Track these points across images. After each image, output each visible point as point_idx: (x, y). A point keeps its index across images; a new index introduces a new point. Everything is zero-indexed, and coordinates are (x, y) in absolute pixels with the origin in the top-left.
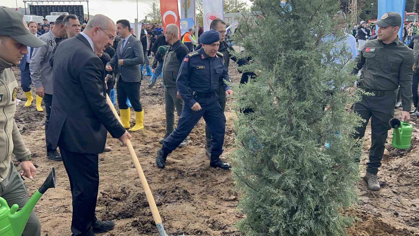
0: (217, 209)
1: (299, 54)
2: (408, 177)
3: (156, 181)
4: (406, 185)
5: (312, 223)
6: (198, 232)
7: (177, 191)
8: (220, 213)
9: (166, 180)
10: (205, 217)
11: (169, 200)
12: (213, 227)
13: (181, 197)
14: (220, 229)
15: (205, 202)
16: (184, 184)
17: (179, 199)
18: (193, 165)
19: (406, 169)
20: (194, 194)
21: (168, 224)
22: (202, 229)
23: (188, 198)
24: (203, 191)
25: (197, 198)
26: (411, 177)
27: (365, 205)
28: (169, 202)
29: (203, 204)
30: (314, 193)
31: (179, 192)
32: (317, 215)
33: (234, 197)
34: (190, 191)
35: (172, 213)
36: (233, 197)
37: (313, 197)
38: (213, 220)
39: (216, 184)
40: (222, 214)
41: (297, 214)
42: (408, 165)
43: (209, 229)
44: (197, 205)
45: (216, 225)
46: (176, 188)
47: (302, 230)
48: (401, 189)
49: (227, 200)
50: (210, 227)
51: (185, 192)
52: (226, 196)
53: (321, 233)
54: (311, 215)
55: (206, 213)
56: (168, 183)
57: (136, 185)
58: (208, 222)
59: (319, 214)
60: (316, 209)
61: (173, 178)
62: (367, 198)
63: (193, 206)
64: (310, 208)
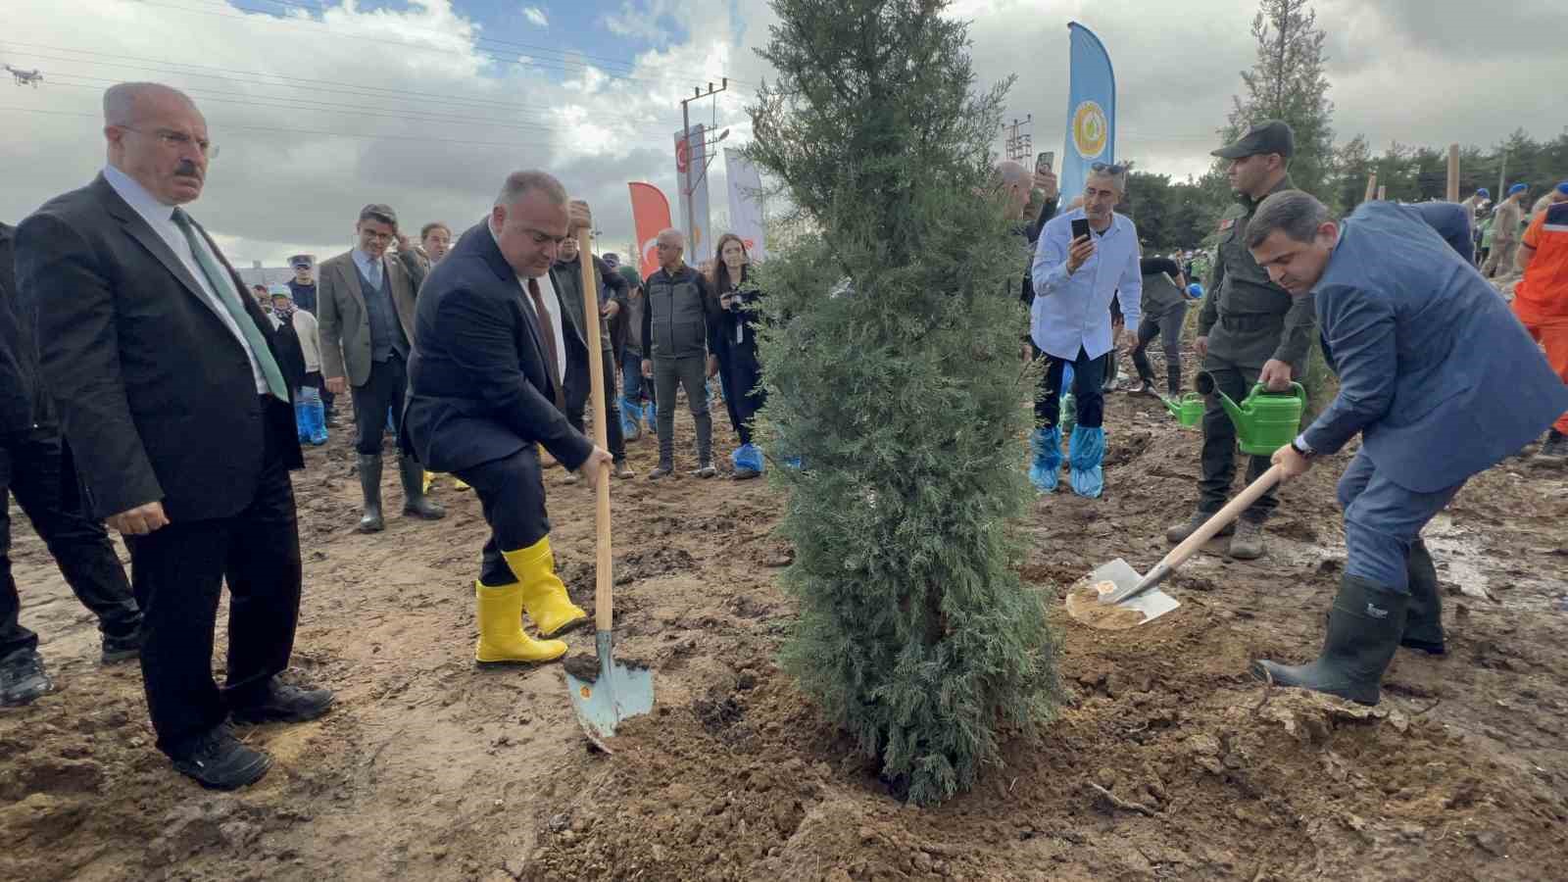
0: (750, 580)
1: (889, 162)
2: (1141, 497)
3: (623, 541)
4: (1138, 513)
5: (937, 542)
6: (707, 622)
7: (666, 553)
8: (756, 587)
9: (643, 538)
10: (724, 595)
11: (647, 571)
12: (741, 612)
13: (674, 563)
14: (756, 615)
15: (726, 571)
16: (683, 541)
17: (669, 568)
18: (703, 511)
19: (1135, 484)
20: (701, 559)
21: (644, 615)
22: (716, 617)
23: (690, 566)
24: (723, 553)
25: (708, 565)
26: (1147, 498)
27: (1058, 553)
28: (648, 576)
29: (722, 574)
30: (939, 474)
31: (670, 556)
32: (947, 524)
33: (788, 558)
34: (695, 555)
35: (653, 594)
36: (785, 559)
37: (936, 484)
38: (740, 598)
39: (751, 539)
40: (761, 589)
41: (903, 524)
42: (1139, 475)
43: (732, 616)
44: (707, 577)
45: (748, 607)
46: (664, 549)
47: (918, 557)
48: (1128, 521)
49: (772, 566)
50: (733, 613)
51: (683, 554)
52: (773, 558)
53: (959, 562)
54: (935, 523)
55: (726, 590)
56: (649, 543)
57: (580, 551)
58: (729, 604)
59: (952, 523)
60: (947, 510)
61: (657, 533)
62: (1061, 542)
63: (700, 578)
64: (932, 511)
